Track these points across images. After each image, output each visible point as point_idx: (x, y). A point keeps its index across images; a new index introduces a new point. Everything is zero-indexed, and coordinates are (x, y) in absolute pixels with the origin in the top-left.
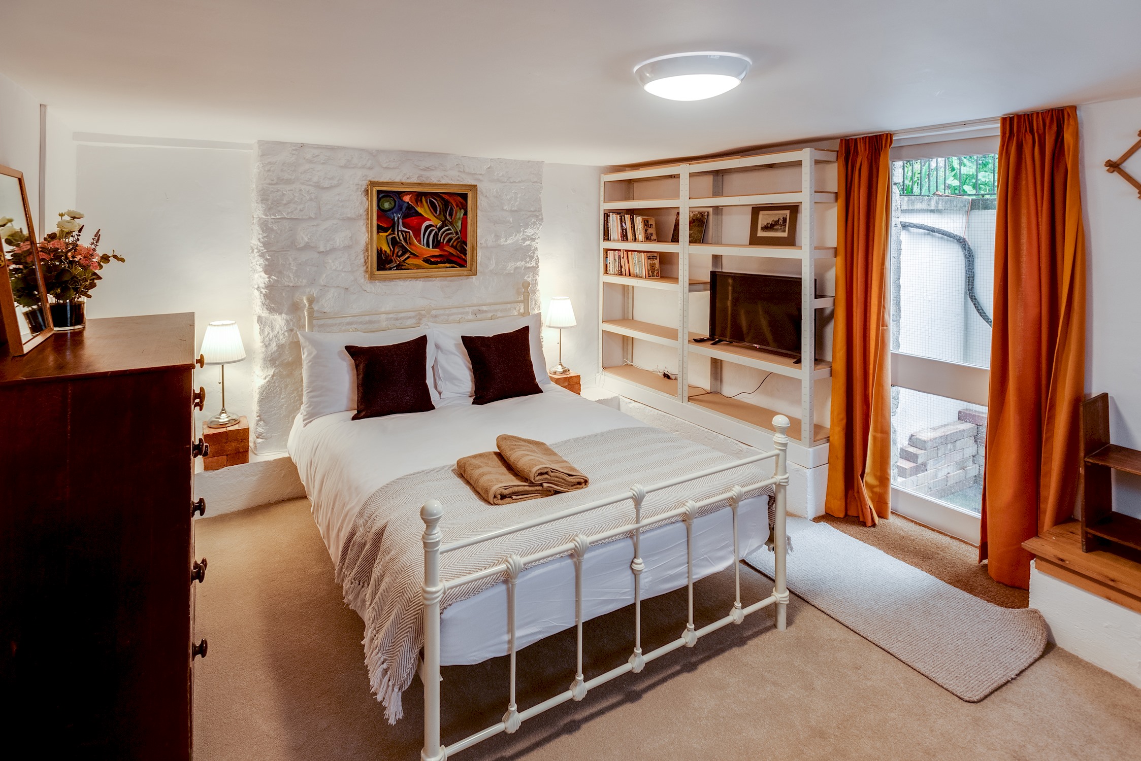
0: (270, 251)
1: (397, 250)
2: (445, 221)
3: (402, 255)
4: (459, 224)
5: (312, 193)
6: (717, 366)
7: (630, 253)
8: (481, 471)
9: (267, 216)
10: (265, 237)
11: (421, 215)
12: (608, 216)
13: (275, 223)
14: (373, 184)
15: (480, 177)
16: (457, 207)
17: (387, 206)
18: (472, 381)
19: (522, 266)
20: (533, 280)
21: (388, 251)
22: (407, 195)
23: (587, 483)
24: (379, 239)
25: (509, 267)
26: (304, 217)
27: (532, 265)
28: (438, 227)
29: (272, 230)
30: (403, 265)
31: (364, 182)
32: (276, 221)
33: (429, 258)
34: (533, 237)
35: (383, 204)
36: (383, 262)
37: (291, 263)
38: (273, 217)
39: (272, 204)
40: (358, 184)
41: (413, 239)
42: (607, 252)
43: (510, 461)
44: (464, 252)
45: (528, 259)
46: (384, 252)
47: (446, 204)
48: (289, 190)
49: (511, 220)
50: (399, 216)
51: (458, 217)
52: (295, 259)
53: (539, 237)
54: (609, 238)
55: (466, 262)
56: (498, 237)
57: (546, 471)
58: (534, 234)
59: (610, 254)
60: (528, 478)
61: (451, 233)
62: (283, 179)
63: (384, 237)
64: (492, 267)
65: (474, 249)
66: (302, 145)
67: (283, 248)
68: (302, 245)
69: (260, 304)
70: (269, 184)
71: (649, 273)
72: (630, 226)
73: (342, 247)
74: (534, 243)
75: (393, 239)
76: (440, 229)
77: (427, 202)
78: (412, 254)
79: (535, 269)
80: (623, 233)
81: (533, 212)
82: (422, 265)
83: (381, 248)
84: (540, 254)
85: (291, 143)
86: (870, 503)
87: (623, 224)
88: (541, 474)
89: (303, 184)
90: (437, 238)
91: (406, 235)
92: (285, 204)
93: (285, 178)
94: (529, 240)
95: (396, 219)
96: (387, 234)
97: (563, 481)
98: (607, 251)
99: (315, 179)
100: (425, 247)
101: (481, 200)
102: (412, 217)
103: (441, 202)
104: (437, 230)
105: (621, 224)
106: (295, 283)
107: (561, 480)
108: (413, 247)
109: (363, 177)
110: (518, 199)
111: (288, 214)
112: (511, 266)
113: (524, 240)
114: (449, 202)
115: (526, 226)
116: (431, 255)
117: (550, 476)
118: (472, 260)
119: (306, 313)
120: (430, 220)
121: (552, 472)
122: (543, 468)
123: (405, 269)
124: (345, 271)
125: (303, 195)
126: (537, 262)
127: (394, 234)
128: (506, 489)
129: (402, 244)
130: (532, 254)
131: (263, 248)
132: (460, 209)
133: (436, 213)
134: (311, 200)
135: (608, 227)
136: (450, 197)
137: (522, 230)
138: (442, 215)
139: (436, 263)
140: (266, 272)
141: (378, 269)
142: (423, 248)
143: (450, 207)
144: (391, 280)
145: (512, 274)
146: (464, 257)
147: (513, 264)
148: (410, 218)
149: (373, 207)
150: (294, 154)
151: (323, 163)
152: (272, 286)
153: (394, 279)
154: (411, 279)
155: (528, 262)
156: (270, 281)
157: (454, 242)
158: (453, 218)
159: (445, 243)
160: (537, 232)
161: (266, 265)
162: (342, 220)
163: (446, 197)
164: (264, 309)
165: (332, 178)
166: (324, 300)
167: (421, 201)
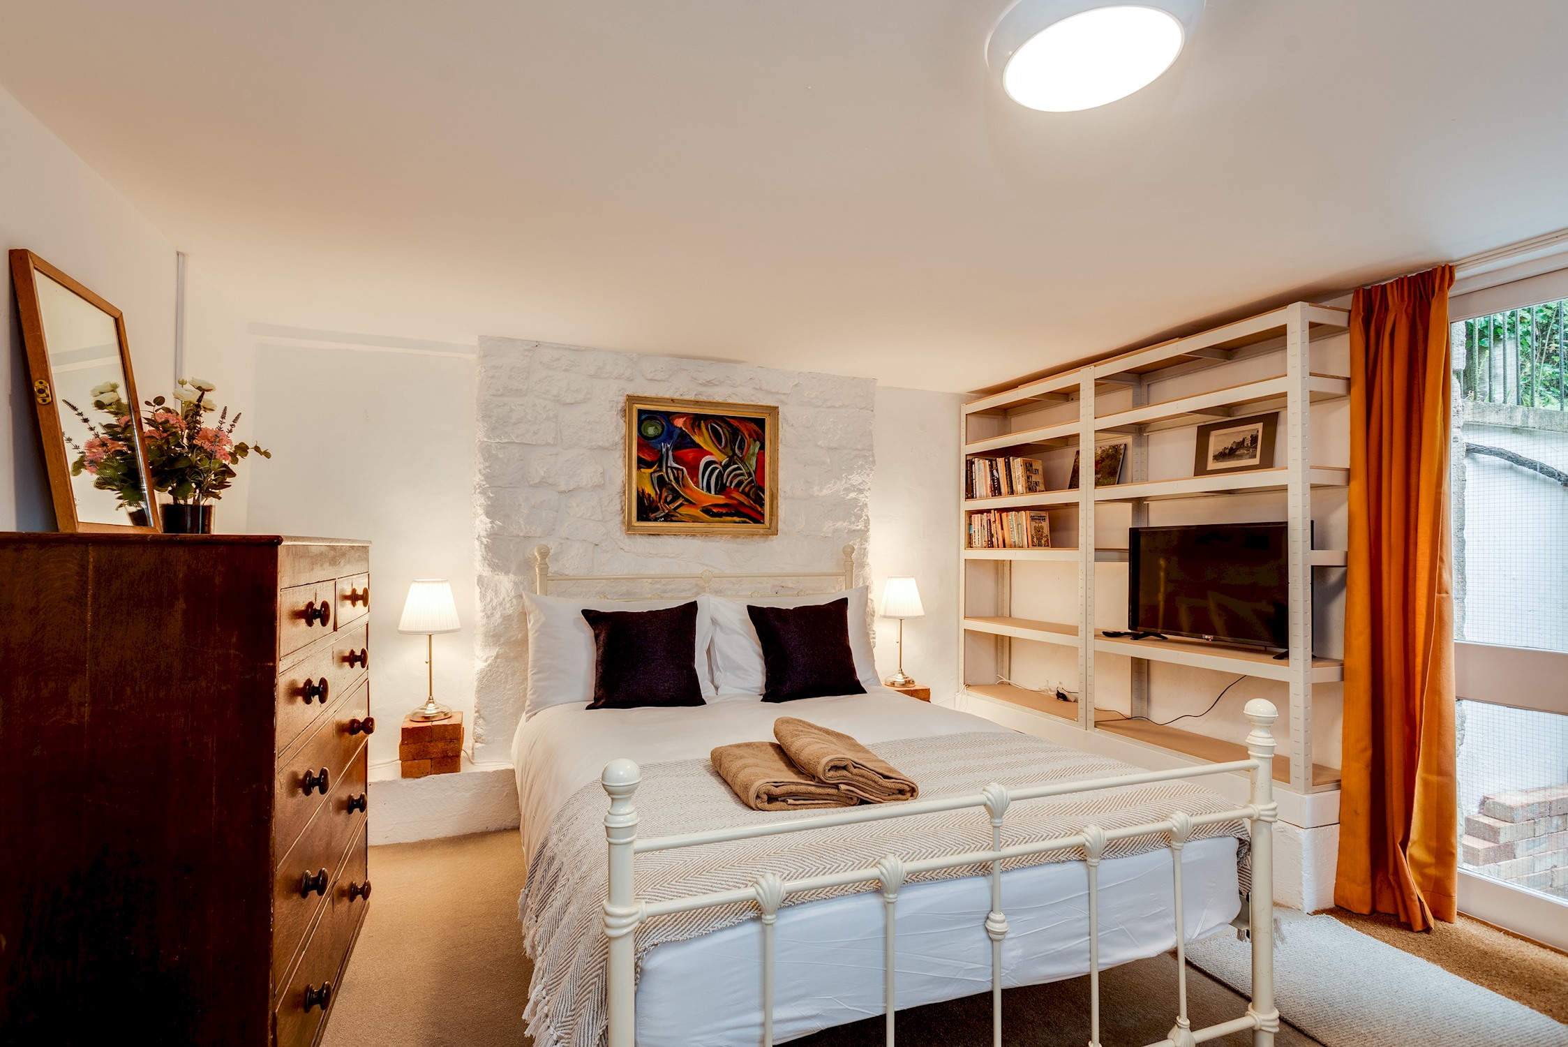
0: (494, 487)
1: (665, 494)
2: (733, 456)
3: (673, 501)
4: (753, 462)
5: (549, 410)
6: (1141, 669)
7: (1004, 515)
8: (743, 763)
9: (490, 438)
10: (487, 467)
11: (699, 446)
12: (973, 463)
13: (501, 448)
14: (631, 399)
15: (784, 399)
16: (750, 438)
17: (651, 431)
18: (763, 674)
19: (845, 528)
20: (860, 548)
21: (653, 495)
22: (680, 417)
23: (915, 794)
24: (640, 477)
25: (825, 529)
26: (539, 443)
27: (858, 528)
28: (723, 464)
29: (497, 458)
30: (673, 516)
31: (620, 397)
32: (502, 445)
33: (709, 508)
34: (861, 488)
35: (646, 429)
36: (646, 510)
37: (521, 505)
38: (499, 441)
39: (496, 422)
40: (613, 401)
41: (688, 480)
42: (971, 517)
43: (791, 751)
44: (761, 502)
45: (853, 519)
46: (647, 496)
47: (735, 432)
48: (518, 405)
49: (828, 461)
50: (669, 446)
51: (751, 451)
52: (527, 499)
53: (869, 489)
54: (973, 496)
55: (763, 515)
56: (809, 484)
57: (843, 764)
58: (861, 483)
59: (976, 518)
60: (814, 773)
61: (742, 474)
62: (512, 390)
63: (647, 474)
64: (801, 527)
65: (774, 497)
66: (538, 344)
67: (511, 484)
68: (536, 481)
69: (480, 559)
70: (493, 395)
71: (1033, 541)
72: (1005, 473)
73: (590, 486)
74: (862, 496)
75: (660, 478)
76: (725, 467)
77: (707, 429)
78: (686, 500)
79: (863, 534)
80: (994, 485)
81: (861, 450)
82: (701, 517)
83: (643, 490)
84: (871, 512)
85: (524, 341)
86: (1417, 891)
87: (995, 472)
88: (835, 768)
89: (538, 397)
90: (722, 481)
91: (678, 474)
92: (515, 424)
93: (514, 388)
94: (854, 491)
95: (664, 450)
96: (652, 470)
97: (873, 784)
98: (971, 513)
99: (555, 391)
100: (704, 492)
101: (785, 431)
102: (687, 448)
103: (727, 430)
104: (721, 468)
105: (991, 472)
106: (527, 532)
107: (870, 782)
108: (688, 491)
109: (620, 391)
110: (839, 432)
112: (828, 527)
113: (848, 490)
114: (739, 430)
115: (851, 471)
116: (714, 503)
117: (852, 773)
118: (771, 514)
119: (537, 569)
120: (711, 454)
121: (855, 767)
122: (839, 759)
123: (676, 521)
124: (594, 520)
125: (538, 412)
126: (866, 523)
127: (661, 471)
128: (777, 787)
129: (672, 485)
130: (859, 512)
131: (484, 483)
132: (755, 441)
133: (721, 445)
134: (549, 419)
135: (972, 480)
136: (740, 423)
137: (843, 476)
138: (729, 449)
139: (720, 515)
140: (488, 515)
141: (638, 520)
142: (702, 493)
143: (740, 437)
144: (657, 536)
145: (830, 537)
146: (760, 509)
147: (831, 524)
148: (683, 451)
149: (632, 432)
150: (527, 356)
151: (565, 370)
152: (496, 534)
153: (662, 535)
154: (684, 536)
155: (854, 523)
156: (492, 527)
157: (745, 487)
158: (744, 454)
159: (732, 487)
160: (867, 480)
161: (488, 505)
162: (589, 449)
163: (736, 423)
164: (486, 565)
165: (577, 391)
166: (565, 559)
167: (699, 427)
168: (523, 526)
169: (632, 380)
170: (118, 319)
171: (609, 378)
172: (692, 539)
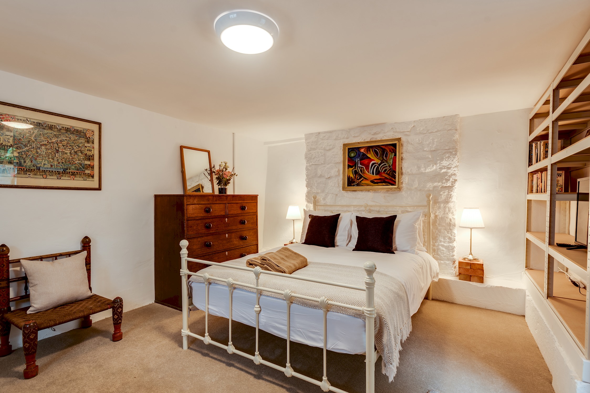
0: (308, 178)
1: (357, 177)
2: (383, 160)
3: (360, 179)
4: (391, 161)
5: (322, 153)
9: (307, 164)
10: (307, 172)
11: (369, 158)
12: (532, 146)
14: (345, 145)
15: (407, 133)
16: (390, 152)
17: (352, 155)
19: (440, 186)
20: (448, 195)
21: (353, 177)
22: (362, 148)
24: (348, 171)
25: (428, 186)
26: (320, 164)
27: (448, 185)
28: (379, 163)
29: (309, 170)
30: (360, 184)
31: (342, 145)
32: (310, 166)
33: (374, 180)
34: (449, 167)
36: (350, 182)
37: (315, 183)
38: (309, 164)
39: (308, 159)
41: (365, 171)
42: (533, 176)
44: (394, 177)
45: (444, 181)
46: (351, 178)
47: (383, 150)
48: (314, 153)
49: (430, 156)
50: (358, 159)
51: (390, 157)
52: (317, 181)
53: (455, 167)
54: (532, 164)
55: (395, 182)
56: (419, 168)
58: (449, 165)
59: (535, 177)
61: (387, 167)
62: (312, 148)
64: (416, 186)
65: (400, 175)
66: (319, 133)
67: (312, 177)
68: (319, 175)
70: (308, 151)
73: (334, 176)
74: (450, 170)
75: (356, 171)
76: (380, 165)
77: (373, 151)
78: (365, 178)
79: (450, 188)
81: (448, 149)
82: (370, 184)
83: (349, 176)
84: (457, 178)
85: (315, 133)
89: (319, 149)
90: (378, 170)
92: (313, 159)
94: (445, 169)
95: (357, 161)
96: (352, 169)
98: (531, 174)
99: (324, 147)
100: (371, 175)
101: (408, 147)
102: (365, 159)
103: (380, 150)
104: (378, 165)
106: (316, 191)
108: (365, 175)
109: (341, 143)
110: (435, 143)
112: (430, 185)
113: (441, 169)
114: (386, 150)
115: (442, 159)
116: (376, 178)
120: (374, 160)
123: (361, 186)
124: (335, 187)
125: (319, 154)
126: (453, 183)
127: (356, 168)
129: (359, 173)
130: (449, 178)
131: (306, 177)
132: (392, 153)
133: (378, 156)
134: (322, 156)
135: (532, 155)
136: (386, 147)
137: (438, 162)
138: (381, 157)
139: (377, 183)
140: (306, 186)
141: (348, 186)
142: (370, 175)
143: (386, 152)
144: (356, 191)
145: (431, 190)
146: (394, 180)
147: (431, 184)
148: (363, 160)
149: (346, 156)
150: (316, 137)
151: (327, 139)
152: (309, 192)
154: (365, 191)
155: (444, 183)
156: (308, 190)
157: (388, 171)
158: (387, 159)
159: (382, 172)
160: (452, 163)
161: (307, 184)
162: (335, 164)
163: (384, 147)
164: (306, 201)
165: (330, 145)
166: (327, 200)
167: (370, 151)
168: (315, 189)
169: (348, 138)
170: (209, 152)
171: (340, 139)
172: (368, 192)
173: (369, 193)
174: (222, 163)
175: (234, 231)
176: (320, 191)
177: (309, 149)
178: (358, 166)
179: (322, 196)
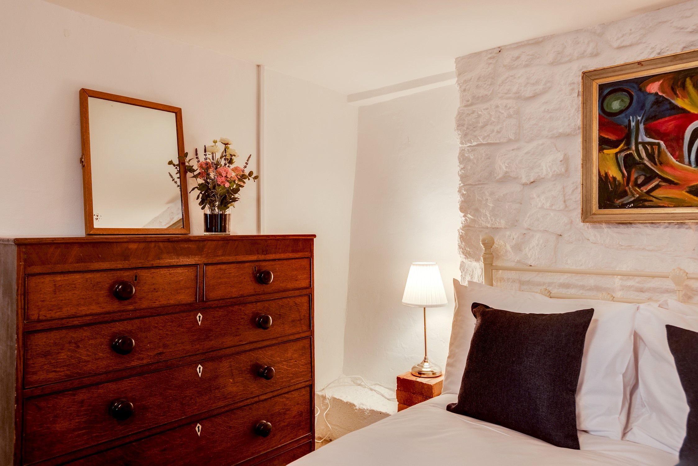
0: (467, 185)
1: (634, 176)
3: (646, 182)
5: (510, 108)
10: (462, 169)
11: (683, 110)
13: (472, 151)
14: (587, 76)
17: (616, 105)
21: (619, 177)
22: (654, 81)
24: (602, 160)
26: (502, 140)
29: (469, 160)
30: (646, 200)
32: (473, 149)
35: (609, 105)
36: (610, 195)
37: (488, 199)
38: (469, 145)
39: (467, 128)
40: (574, 83)
41: (666, 155)
46: (611, 180)
48: (484, 109)
50: (639, 118)
52: (492, 194)
62: (478, 97)
63: (611, 156)
66: (499, 49)
67: (480, 181)
68: (500, 176)
69: (457, 247)
70: (465, 106)
73: (550, 175)
75: (628, 157)
78: (665, 180)
82: (687, 200)
83: (606, 174)
85: (487, 51)
89: (501, 98)
91: (653, 149)
92: (482, 127)
93: (480, 95)
95: (633, 124)
96: (617, 150)
99: (514, 89)
102: (666, 116)
106: (492, 224)
108: (667, 169)
111: (484, 138)
124: (555, 210)
125: (500, 112)
127: (629, 149)
129: (644, 164)
131: (460, 182)
134: (510, 116)
140: (461, 209)
141: (600, 207)
142: (687, 170)
144: (629, 225)
148: (659, 121)
149: (591, 111)
150: (491, 63)
151: (526, 66)
152: (469, 226)
153: (635, 223)
154: (666, 225)
156: (466, 220)
161: (462, 202)
162: (551, 138)
164: (461, 252)
165: (537, 83)
166: (527, 249)
167: (684, 86)
168: (489, 218)
169: (597, 55)
170: (178, 112)
171: (570, 61)
172: (679, 228)
173: (683, 230)
174: (215, 142)
175: (228, 351)
176: (503, 222)
177: (468, 101)
178: (640, 140)
179: (511, 237)
